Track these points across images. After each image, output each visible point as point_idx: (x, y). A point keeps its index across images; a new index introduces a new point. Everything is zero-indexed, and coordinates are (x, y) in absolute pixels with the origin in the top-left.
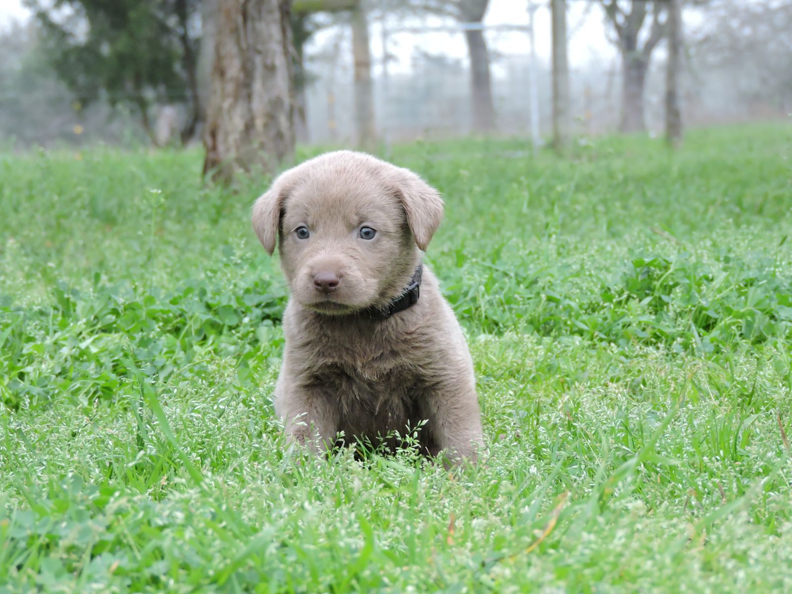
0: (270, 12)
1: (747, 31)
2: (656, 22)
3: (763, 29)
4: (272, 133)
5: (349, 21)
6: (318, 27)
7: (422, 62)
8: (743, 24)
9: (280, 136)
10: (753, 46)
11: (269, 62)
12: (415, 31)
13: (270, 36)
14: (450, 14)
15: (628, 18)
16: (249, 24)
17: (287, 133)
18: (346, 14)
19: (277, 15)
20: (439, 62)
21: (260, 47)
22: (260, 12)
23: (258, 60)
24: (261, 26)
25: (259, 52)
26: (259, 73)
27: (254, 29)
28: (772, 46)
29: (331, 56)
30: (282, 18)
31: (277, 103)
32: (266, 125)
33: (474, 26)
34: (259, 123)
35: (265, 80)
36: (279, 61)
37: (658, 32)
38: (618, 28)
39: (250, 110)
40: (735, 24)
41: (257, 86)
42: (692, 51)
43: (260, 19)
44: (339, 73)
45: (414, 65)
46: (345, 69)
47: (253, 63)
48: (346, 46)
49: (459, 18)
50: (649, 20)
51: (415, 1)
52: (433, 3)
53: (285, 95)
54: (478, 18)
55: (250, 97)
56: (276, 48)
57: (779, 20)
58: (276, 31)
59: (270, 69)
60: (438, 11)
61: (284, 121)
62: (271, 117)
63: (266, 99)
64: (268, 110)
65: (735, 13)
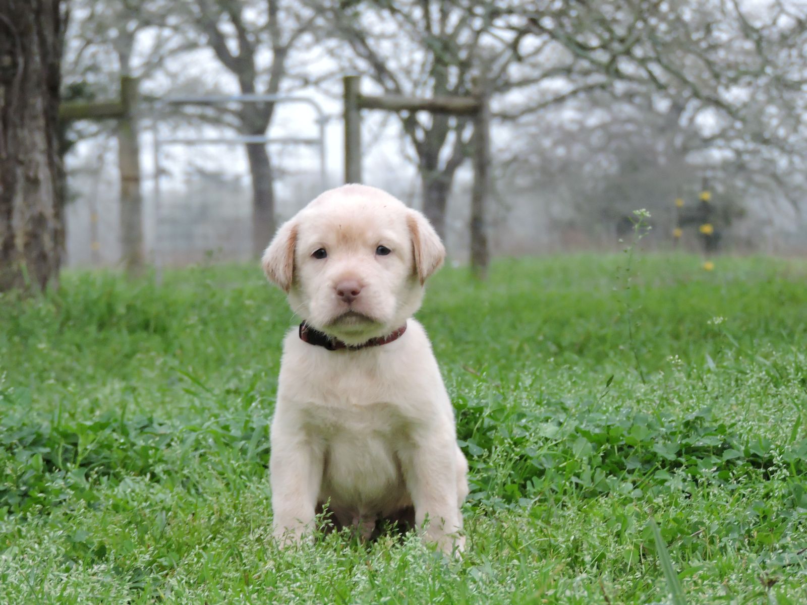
0: (34, 118)
1: (561, 151)
2: (459, 140)
3: (578, 149)
4: (34, 254)
5: (114, 132)
6: (82, 136)
7: (196, 179)
8: (556, 144)
9: (43, 257)
10: (566, 168)
11: (31, 174)
12: (189, 143)
13: (34, 145)
14: (229, 125)
15: (428, 133)
16: (10, 133)
17: (51, 255)
18: (112, 123)
19: (41, 122)
20: (214, 179)
21: (21, 157)
22: (22, 118)
23: (19, 171)
24: (23, 133)
25: (21, 163)
26: (20, 185)
27: (15, 136)
28: (588, 168)
29: (93, 171)
30: (48, 126)
31: (40, 220)
32: (27, 245)
33: (257, 139)
34: (19, 241)
35: (27, 193)
36: (44, 174)
37: (461, 152)
38: (418, 145)
39: (9, 227)
40: (547, 143)
41: (18, 201)
43: (22, 126)
44: (102, 188)
45: (188, 182)
46: (109, 183)
47: (14, 176)
48: (111, 157)
49: (240, 130)
50: (451, 137)
51: (190, 110)
52: (210, 112)
53: (49, 211)
54: (261, 130)
55: (9, 213)
56: (40, 158)
57: (596, 139)
58: (40, 139)
59: (34, 182)
60: (216, 122)
61: (47, 241)
62: (33, 237)
63: (28, 215)
64: (30, 228)
65: (547, 131)
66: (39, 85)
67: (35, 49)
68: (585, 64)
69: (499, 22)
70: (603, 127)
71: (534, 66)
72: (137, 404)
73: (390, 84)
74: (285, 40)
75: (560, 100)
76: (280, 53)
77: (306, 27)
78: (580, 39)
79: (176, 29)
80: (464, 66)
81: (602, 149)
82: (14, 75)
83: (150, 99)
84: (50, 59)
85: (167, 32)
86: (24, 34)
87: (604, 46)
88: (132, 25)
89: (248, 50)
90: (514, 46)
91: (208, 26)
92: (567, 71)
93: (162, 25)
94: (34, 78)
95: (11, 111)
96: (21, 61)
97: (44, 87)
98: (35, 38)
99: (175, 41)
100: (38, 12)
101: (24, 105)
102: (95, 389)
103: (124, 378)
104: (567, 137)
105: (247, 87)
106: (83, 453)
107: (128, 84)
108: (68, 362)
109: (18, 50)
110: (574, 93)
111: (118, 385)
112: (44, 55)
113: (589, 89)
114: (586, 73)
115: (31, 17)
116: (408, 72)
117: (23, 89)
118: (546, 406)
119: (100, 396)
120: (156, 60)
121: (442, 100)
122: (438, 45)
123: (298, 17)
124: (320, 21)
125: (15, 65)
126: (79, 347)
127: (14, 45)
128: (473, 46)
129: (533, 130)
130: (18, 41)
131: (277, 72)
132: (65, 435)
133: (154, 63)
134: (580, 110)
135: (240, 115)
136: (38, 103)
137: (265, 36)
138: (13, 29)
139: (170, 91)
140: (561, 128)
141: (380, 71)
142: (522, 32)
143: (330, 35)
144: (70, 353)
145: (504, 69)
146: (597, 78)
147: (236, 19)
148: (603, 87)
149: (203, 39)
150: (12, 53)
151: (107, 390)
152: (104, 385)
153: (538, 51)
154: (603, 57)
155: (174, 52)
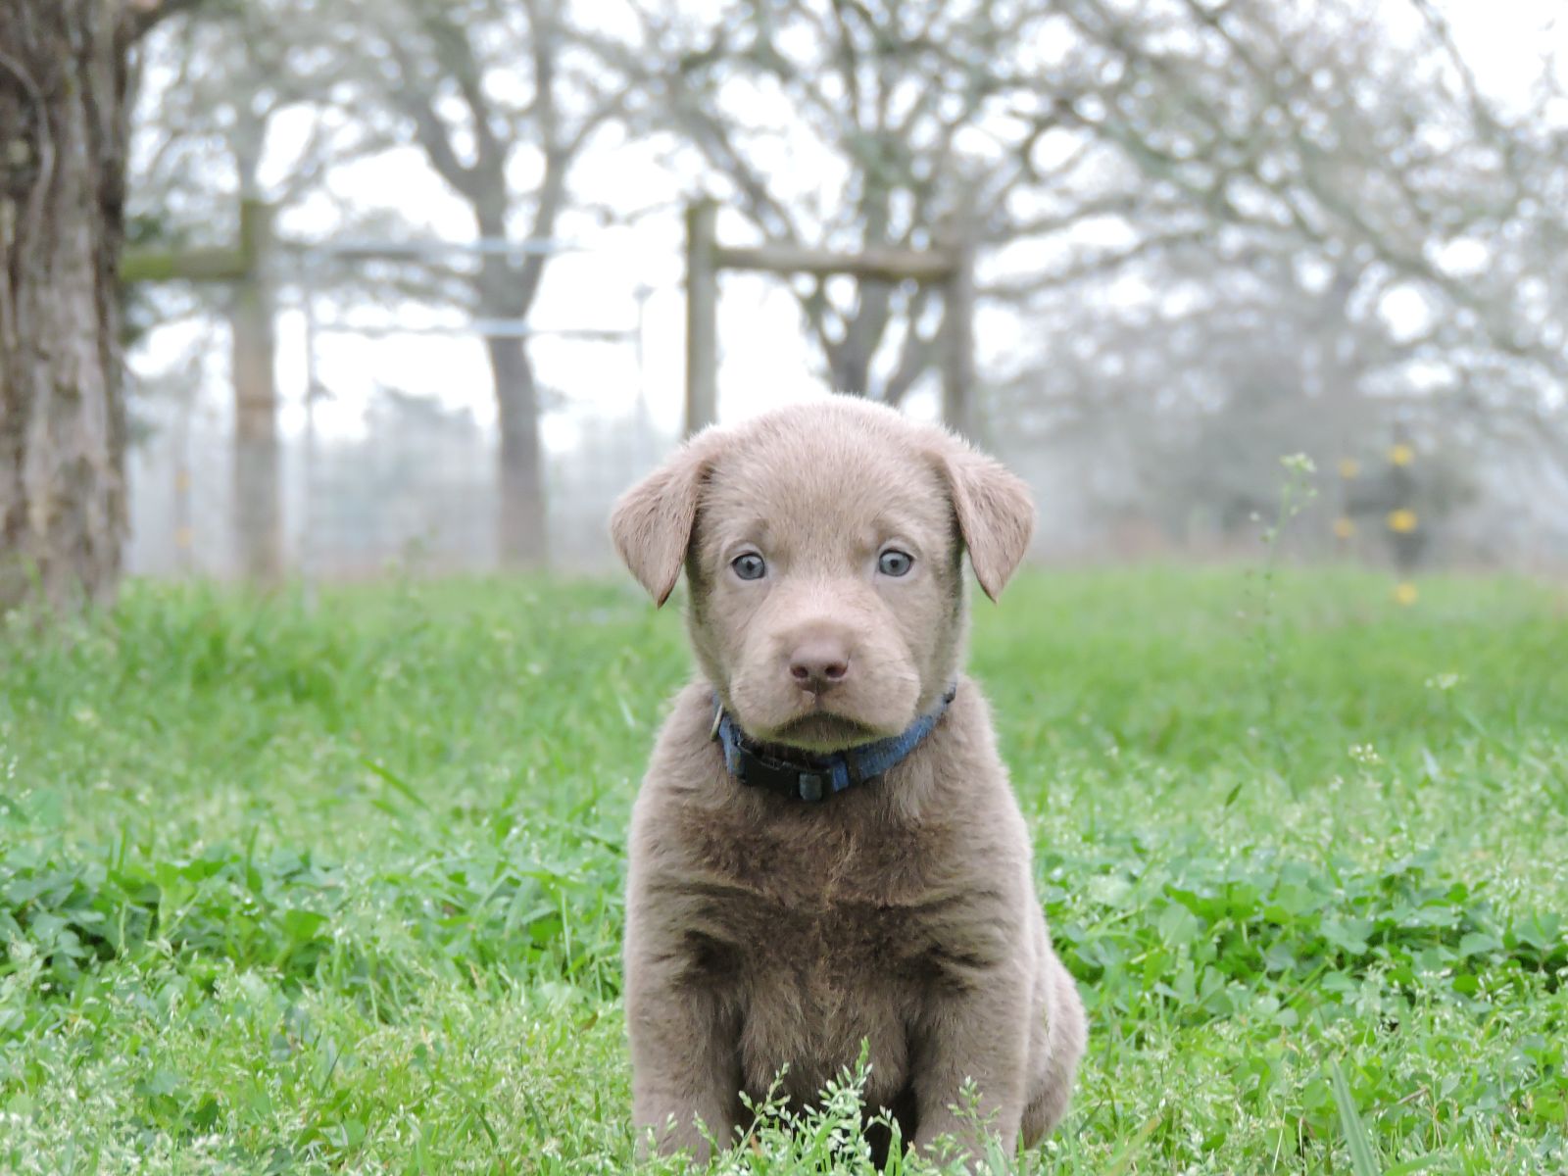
0: (73, 267)
1: (1112, 366)
2: (912, 336)
3: (1146, 362)
4: (68, 539)
5: (226, 311)
6: (160, 319)
8: (1105, 348)
9: (85, 545)
10: (1122, 394)
11: (65, 379)
13: (71, 321)
14: (456, 302)
15: (850, 324)
16: (24, 294)
17: (101, 542)
18: (222, 292)
19: (87, 275)
21: (45, 344)
22: (48, 268)
23: (41, 374)
24: (50, 298)
25: (44, 357)
26: (42, 401)
27: (33, 303)
28: (1166, 400)
29: (183, 385)
30: (99, 283)
31: (80, 472)
32: (53, 521)
33: (506, 328)
34: (38, 514)
35: (54, 418)
36: (89, 380)
37: (917, 358)
38: (828, 347)
39: (19, 485)
40: (1084, 348)
41: (38, 433)
42: (992, 403)
43: (48, 283)
44: (197, 423)
46: (212, 416)
47: (30, 381)
49: (475, 312)
50: (895, 333)
51: (377, 270)
52: (415, 275)
53: (99, 454)
54: (517, 309)
55: (19, 455)
56: (83, 349)
57: (1183, 342)
58: (82, 311)
59: (68, 396)
60: (427, 294)
61: (94, 514)
62: (67, 505)
63: (56, 461)
64: (60, 486)
65: (1087, 324)
66: (82, 202)
67: (77, 129)
68: (1165, 191)
69: (995, 104)
70: (1197, 318)
71: (1064, 193)
72: (277, 830)
73: (775, 226)
74: (567, 132)
75: (1111, 263)
76: (558, 159)
77: (610, 108)
78: (1155, 140)
79: (351, 109)
80: (923, 191)
81: (1196, 361)
82: (34, 180)
83: (297, 248)
84: (107, 151)
85: (332, 116)
86: (55, 98)
87: (1204, 156)
88: (263, 101)
89: (493, 153)
90: (1023, 152)
91: (414, 104)
92: (1126, 205)
93: (323, 101)
94: (72, 188)
95: (27, 253)
96: (47, 153)
97: (94, 206)
98: (77, 108)
99: (349, 133)
100: (84, 57)
101: (52, 241)
102: (191, 804)
103: (247, 785)
104: (1124, 337)
105: (491, 224)
106: (169, 922)
107: (253, 213)
108: (135, 751)
109: (43, 132)
110: (1140, 251)
111: (236, 797)
112: (95, 144)
113: (1170, 242)
114: (1167, 208)
115: (70, 66)
116: (811, 203)
117: (49, 211)
118: (1102, 845)
119: (200, 817)
120: (308, 173)
121: (879, 258)
122: (873, 150)
123: (593, 90)
124: (638, 99)
125: (35, 160)
126: (157, 727)
127: (34, 121)
128: (941, 153)
129: (1058, 322)
130: (42, 111)
131: (551, 198)
132: (132, 888)
133: (305, 179)
134: (1153, 282)
135: (476, 281)
136: (81, 236)
137: (529, 127)
138: (34, 90)
139: (337, 235)
140: (1114, 320)
141: (756, 198)
142: (1041, 124)
143: (657, 125)
144: (139, 735)
145: (1001, 199)
146: (1188, 221)
147: (471, 92)
148: (1197, 237)
149: (406, 129)
150: (29, 137)
151: (214, 808)
152: (208, 796)
153: (1070, 165)
154: (1200, 177)
155: (345, 156)
